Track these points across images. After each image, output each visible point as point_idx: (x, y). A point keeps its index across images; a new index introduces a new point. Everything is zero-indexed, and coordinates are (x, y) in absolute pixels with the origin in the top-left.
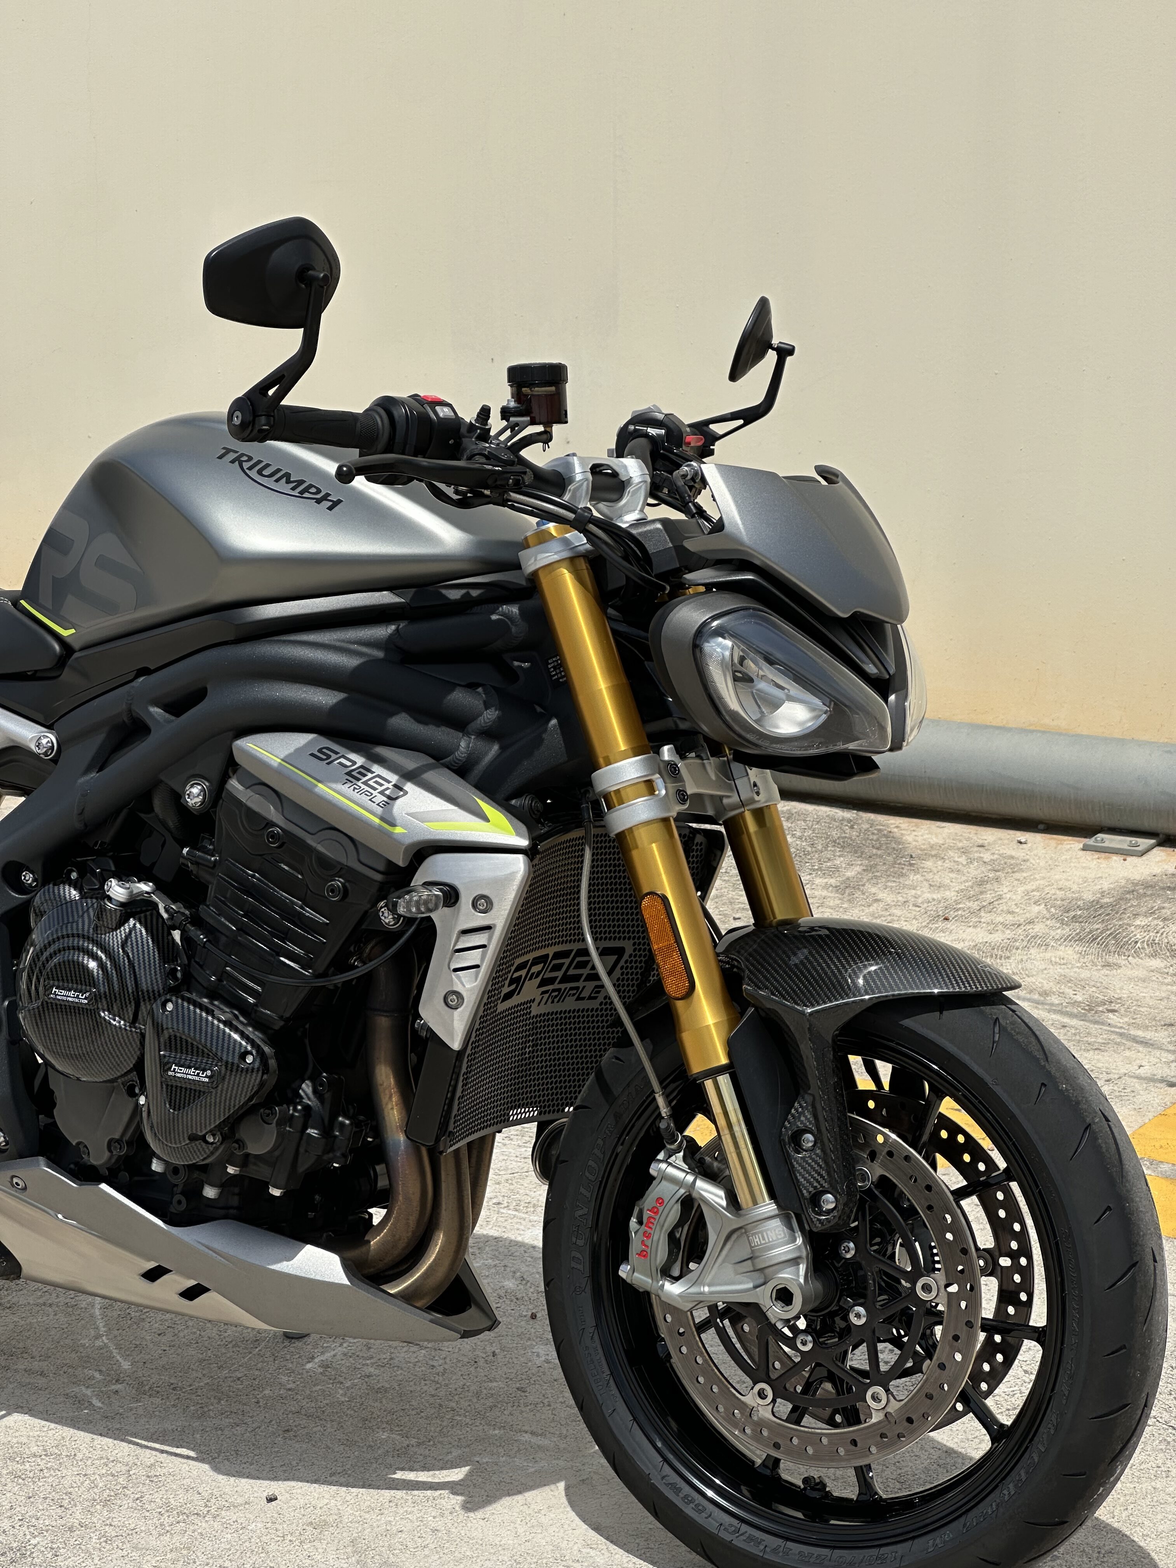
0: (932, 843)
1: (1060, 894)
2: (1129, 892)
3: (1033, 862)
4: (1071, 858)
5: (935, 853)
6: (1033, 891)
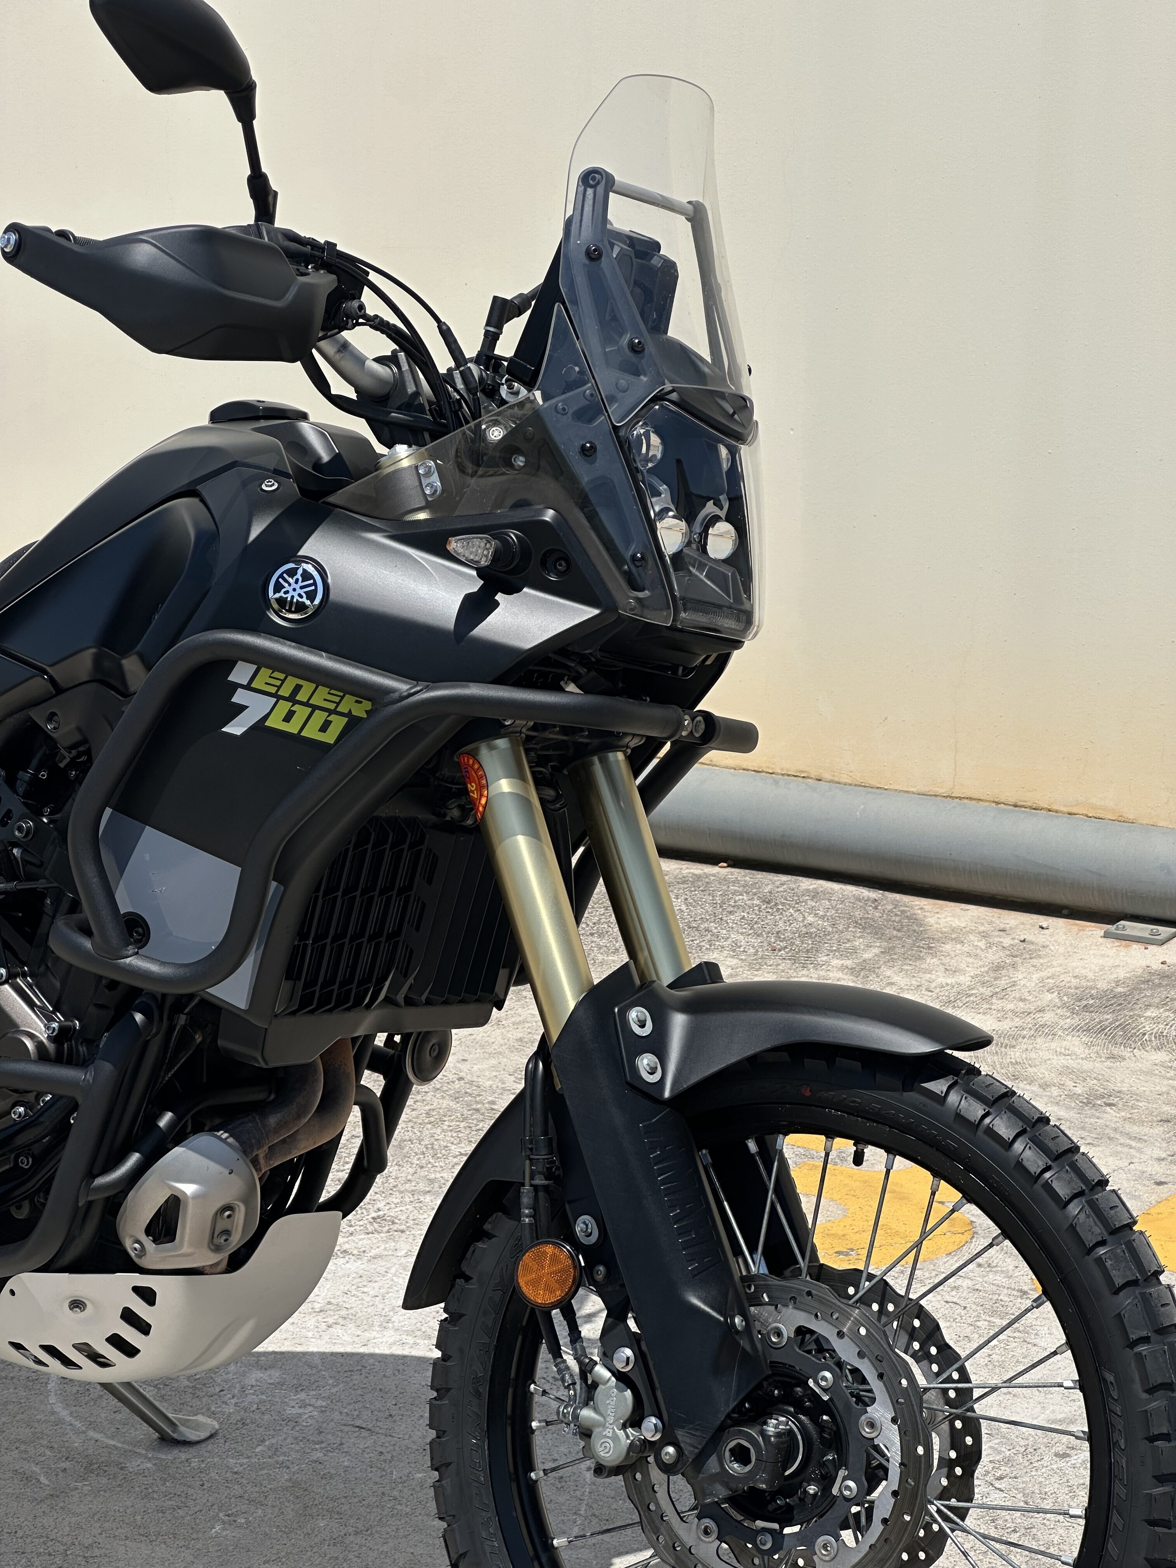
0: (954, 925)
1: (1075, 982)
2: (1144, 982)
3: (1052, 948)
4: (1091, 945)
5: (956, 936)
6: (1048, 978)
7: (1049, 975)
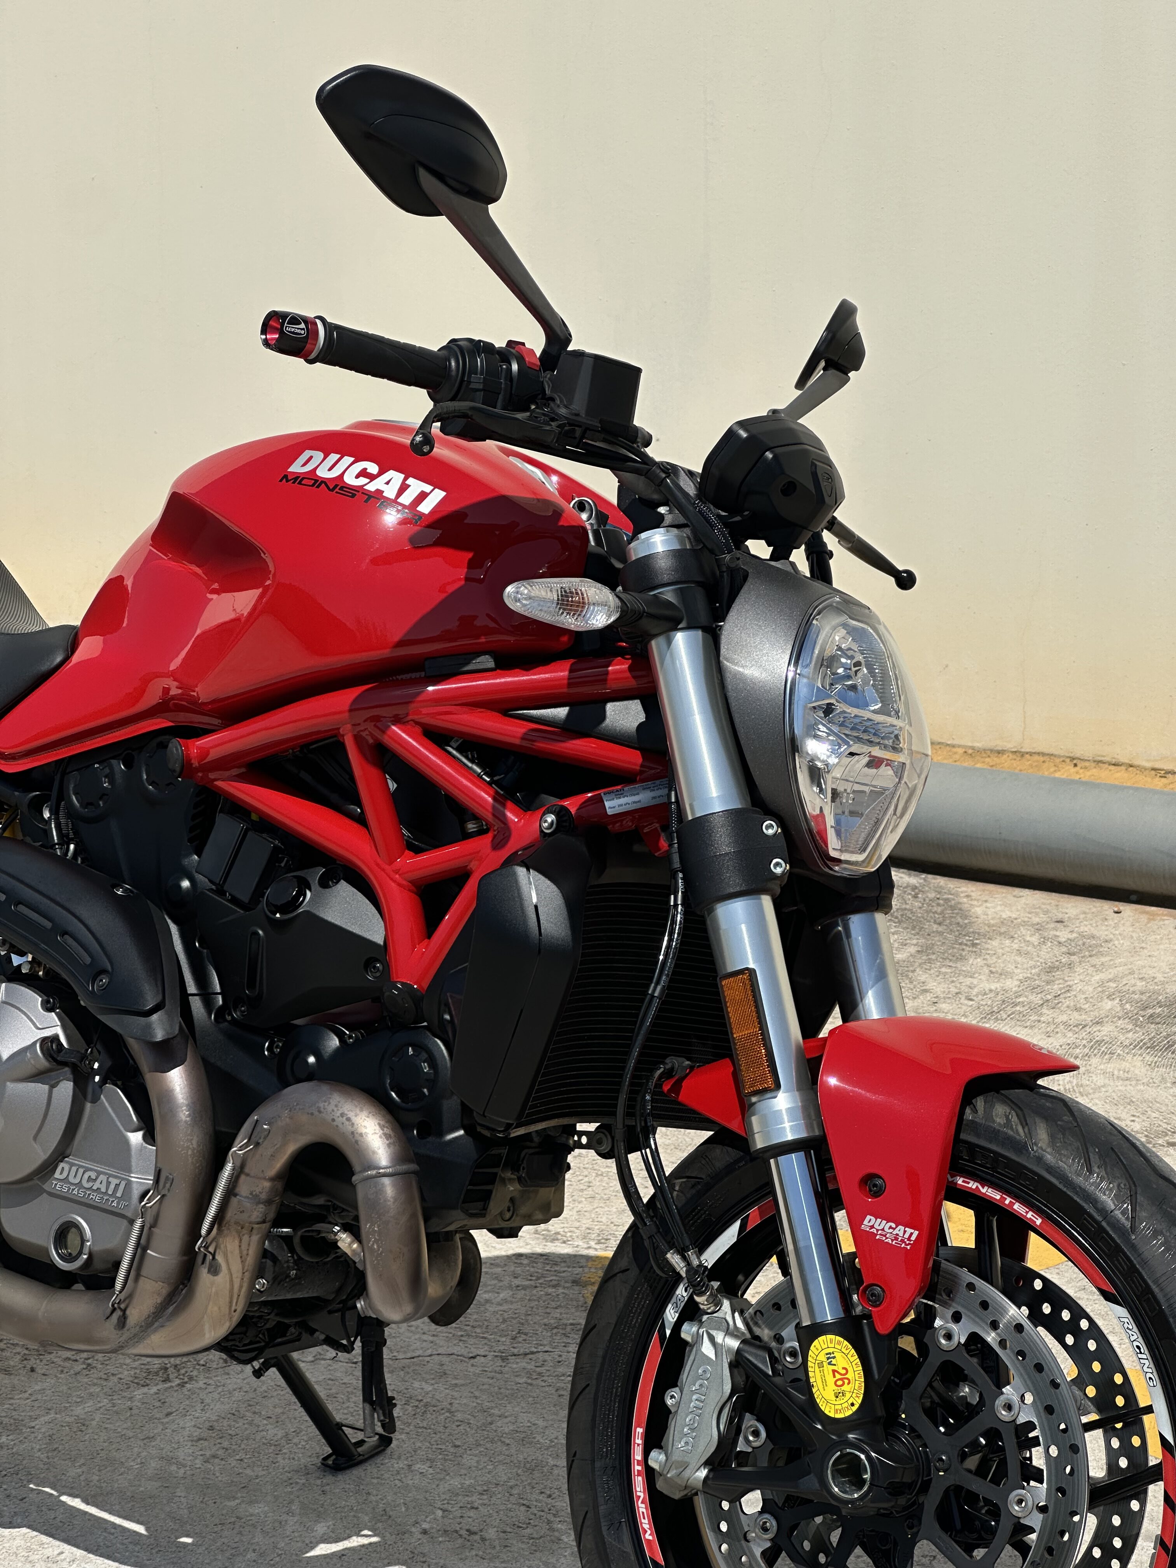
0: (1004, 916)
3: (1116, 942)
5: (1005, 930)
6: (1110, 980)
7: (1111, 976)
